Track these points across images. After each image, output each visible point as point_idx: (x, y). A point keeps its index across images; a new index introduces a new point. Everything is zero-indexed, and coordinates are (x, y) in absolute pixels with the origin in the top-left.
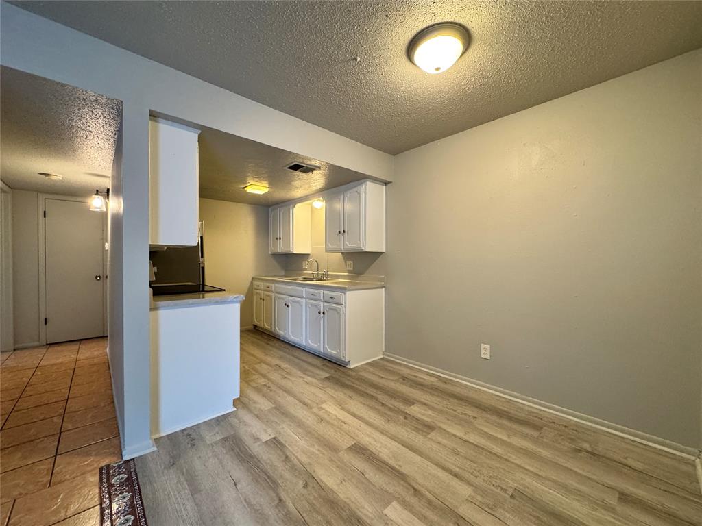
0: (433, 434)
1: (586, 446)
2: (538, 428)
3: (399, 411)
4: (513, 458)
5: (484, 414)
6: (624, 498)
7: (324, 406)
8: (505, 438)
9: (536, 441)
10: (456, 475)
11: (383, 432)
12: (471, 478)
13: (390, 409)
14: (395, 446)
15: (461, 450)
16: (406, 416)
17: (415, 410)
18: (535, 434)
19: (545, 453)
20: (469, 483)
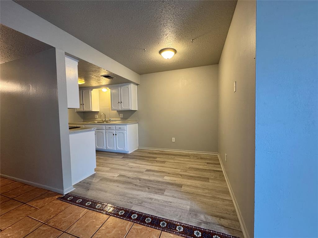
0: (166, 163)
1: (199, 157)
2: (189, 156)
3: (153, 161)
4: (186, 162)
5: (176, 156)
6: (208, 163)
7: (129, 164)
8: (183, 160)
9: (189, 159)
10: (176, 168)
11: (152, 166)
12: (180, 168)
13: (151, 161)
14: (158, 167)
15: (174, 164)
16: (156, 161)
17: (158, 159)
18: (189, 157)
19: (192, 160)
20: (179, 169)
